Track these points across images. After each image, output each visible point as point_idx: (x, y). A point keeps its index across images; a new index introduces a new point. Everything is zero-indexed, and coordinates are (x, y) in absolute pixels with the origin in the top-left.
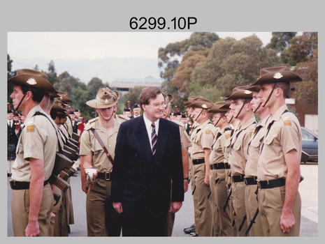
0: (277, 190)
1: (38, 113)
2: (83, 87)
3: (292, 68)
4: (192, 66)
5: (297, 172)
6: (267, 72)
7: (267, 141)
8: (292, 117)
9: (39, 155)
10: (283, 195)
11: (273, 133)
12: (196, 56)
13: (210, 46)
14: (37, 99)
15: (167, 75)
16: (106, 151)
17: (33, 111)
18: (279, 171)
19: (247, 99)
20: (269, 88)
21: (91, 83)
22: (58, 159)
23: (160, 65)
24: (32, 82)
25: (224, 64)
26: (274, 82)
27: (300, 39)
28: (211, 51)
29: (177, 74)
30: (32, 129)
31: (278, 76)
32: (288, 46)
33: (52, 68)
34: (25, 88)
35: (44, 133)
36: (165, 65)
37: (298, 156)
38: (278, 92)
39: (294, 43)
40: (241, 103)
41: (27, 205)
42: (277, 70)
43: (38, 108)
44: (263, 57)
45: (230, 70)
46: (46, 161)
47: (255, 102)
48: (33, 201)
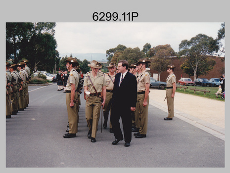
0: (143, 95)
1: (74, 71)
2: (81, 62)
3: (150, 58)
4: (117, 56)
5: (148, 90)
6: (140, 60)
7: (140, 80)
8: (147, 73)
9: (74, 83)
10: (144, 96)
11: (142, 78)
12: (119, 53)
13: (123, 50)
14: (73, 66)
15: (109, 59)
16: (92, 85)
17: (72, 70)
18: (143, 89)
19: (135, 68)
20: (141, 65)
21: (84, 61)
22: (79, 84)
23: (107, 56)
24: (72, 61)
25: (128, 56)
26: (143, 63)
27: (152, 49)
28: (124, 52)
29: (112, 59)
30: (72, 75)
31: (144, 61)
32: (148, 51)
33: (71, 56)
34: (70, 63)
35: (75, 76)
36: (109, 56)
37: (149, 85)
38: (144, 66)
39: (150, 50)
40: (133, 69)
41: (70, 97)
42: (144, 59)
43: (74, 69)
44: (140, 54)
45: (130, 58)
46: (76, 85)
47: (137, 69)
48: (72, 96)
